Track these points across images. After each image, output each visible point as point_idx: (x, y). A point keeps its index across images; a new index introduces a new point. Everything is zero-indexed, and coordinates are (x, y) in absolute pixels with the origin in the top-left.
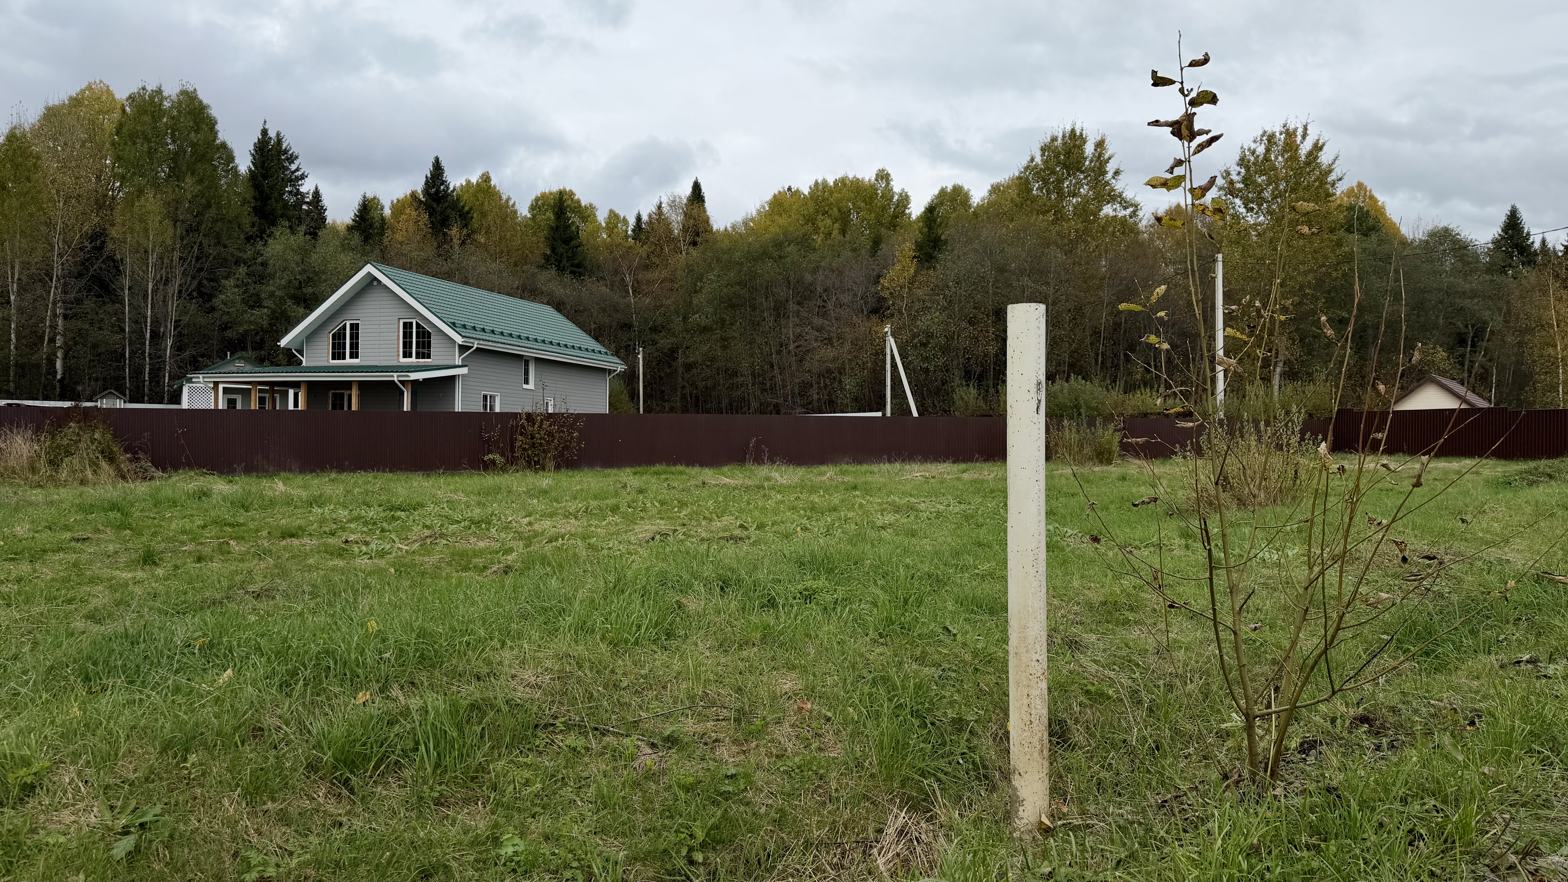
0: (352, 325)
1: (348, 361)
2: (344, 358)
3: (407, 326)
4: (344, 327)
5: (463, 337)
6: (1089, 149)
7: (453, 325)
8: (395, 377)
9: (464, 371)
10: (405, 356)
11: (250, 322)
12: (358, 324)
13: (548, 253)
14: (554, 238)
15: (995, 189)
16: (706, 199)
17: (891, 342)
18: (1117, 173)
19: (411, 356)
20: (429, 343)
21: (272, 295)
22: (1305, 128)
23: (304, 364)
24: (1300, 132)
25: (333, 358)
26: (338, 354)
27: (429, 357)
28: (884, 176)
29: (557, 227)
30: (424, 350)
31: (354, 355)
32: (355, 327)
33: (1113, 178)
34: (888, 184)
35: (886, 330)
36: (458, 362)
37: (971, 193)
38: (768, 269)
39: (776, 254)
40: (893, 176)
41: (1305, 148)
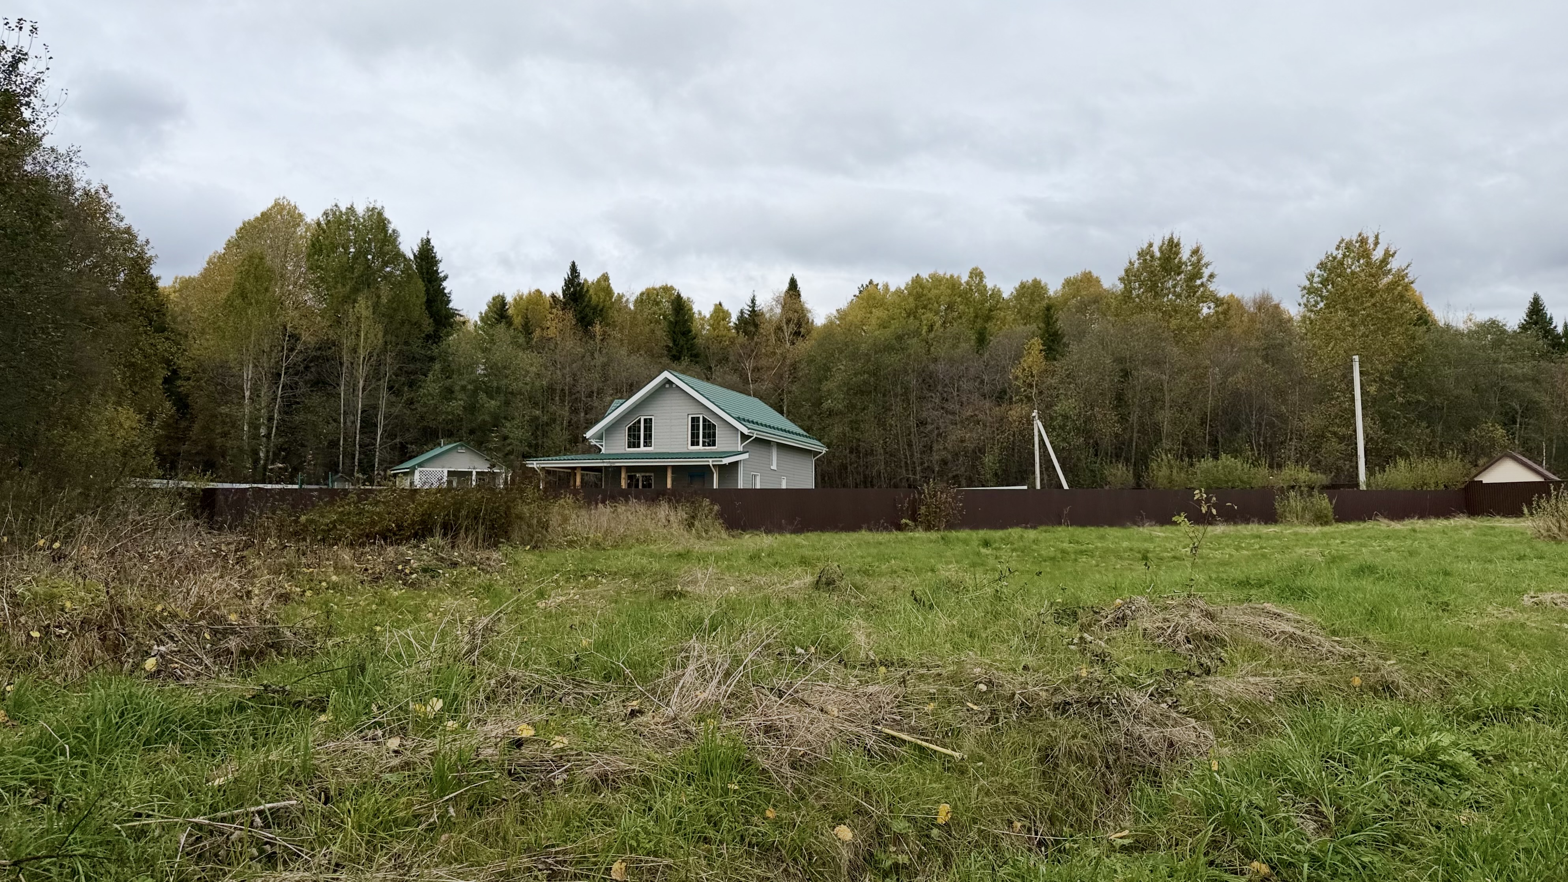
0: (645, 420)
1: (643, 449)
2: (639, 446)
3: (695, 420)
4: (639, 421)
5: (749, 429)
6: (1185, 254)
7: (738, 419)
9: (746, 456)
10: (692, 444)
11: (448, 413)
12: (651, 419)
13: (671, 345)
14: (674, 332)
17: (1038, 425)
18: (1212, 276)
19: (698, 444)
20: (714, 434)
22: (1377, 237)
23: (603, 451)
24: (1371, 241)
25: (629, 447)
26: (634, 444)
27: (714, 445)
28: (977, 274)
29: (676, 323)
30: (711, 439)
31: (648, 442)
32: (648, 422)
33: (1208, 280)
34: (981, 280)
35: (1034, 414)
36: (740, 449)
41: (1378, 255)
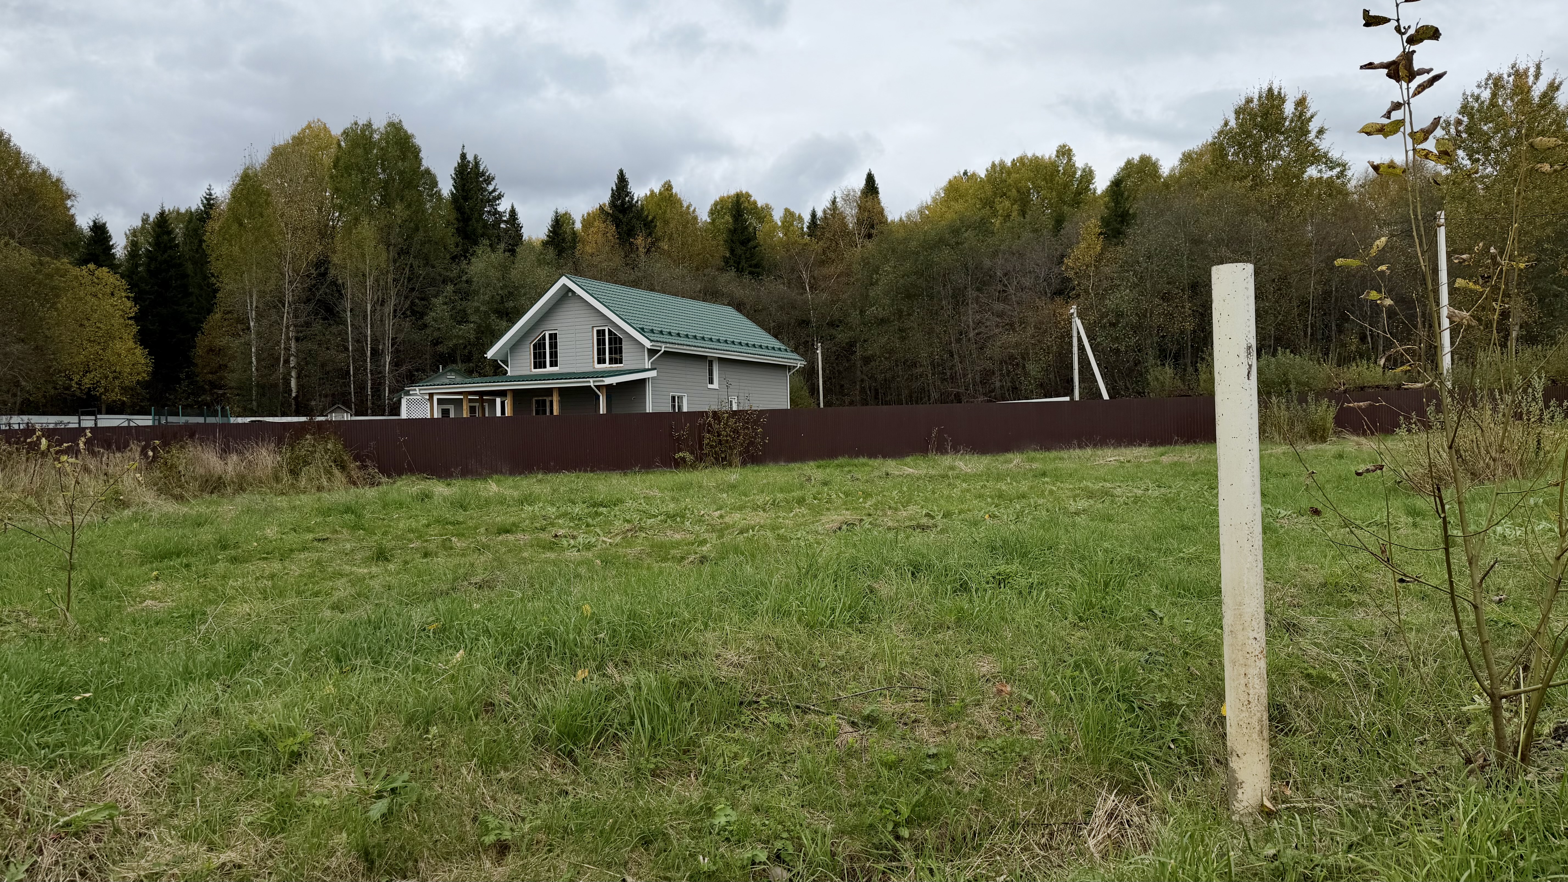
0: (550, 335)
1: (549, 369)
2: (545, 367)
3: (600, 333)
4: (544, 338)
5: (651, 341)
6: (1289, 108)
7: (642, 331)
8: (591, 383)
9: (653, 374)
10: (599, 362)
11: (459, 337)
12: (556, 334)
13: (728, 255)
14: (732, 241)
15: (1187, 158)
16: (880, 191)
17: (1077, 323)
18: (1321, 132)
19: (604, 362)
20: (621, 348)
21: (477, 310)
22: (1538, 67)
23: (509, 374)
24: (1532, 71)
25: (535, 367)
26: (539, 363)
27: (621, 363)
28: (1065, 152)
29: (735, 230)
30: (617, 355)
31: (554, 363)
32: (553, 337)
33: (1317, 137)
34: (1070, 159)
35: (1072, 311)
36: (648, 365)
37: (1160, 163)
38: (945, 257)
39: (953, 241)
40: (1074, 151)
41: (1539, 89)
